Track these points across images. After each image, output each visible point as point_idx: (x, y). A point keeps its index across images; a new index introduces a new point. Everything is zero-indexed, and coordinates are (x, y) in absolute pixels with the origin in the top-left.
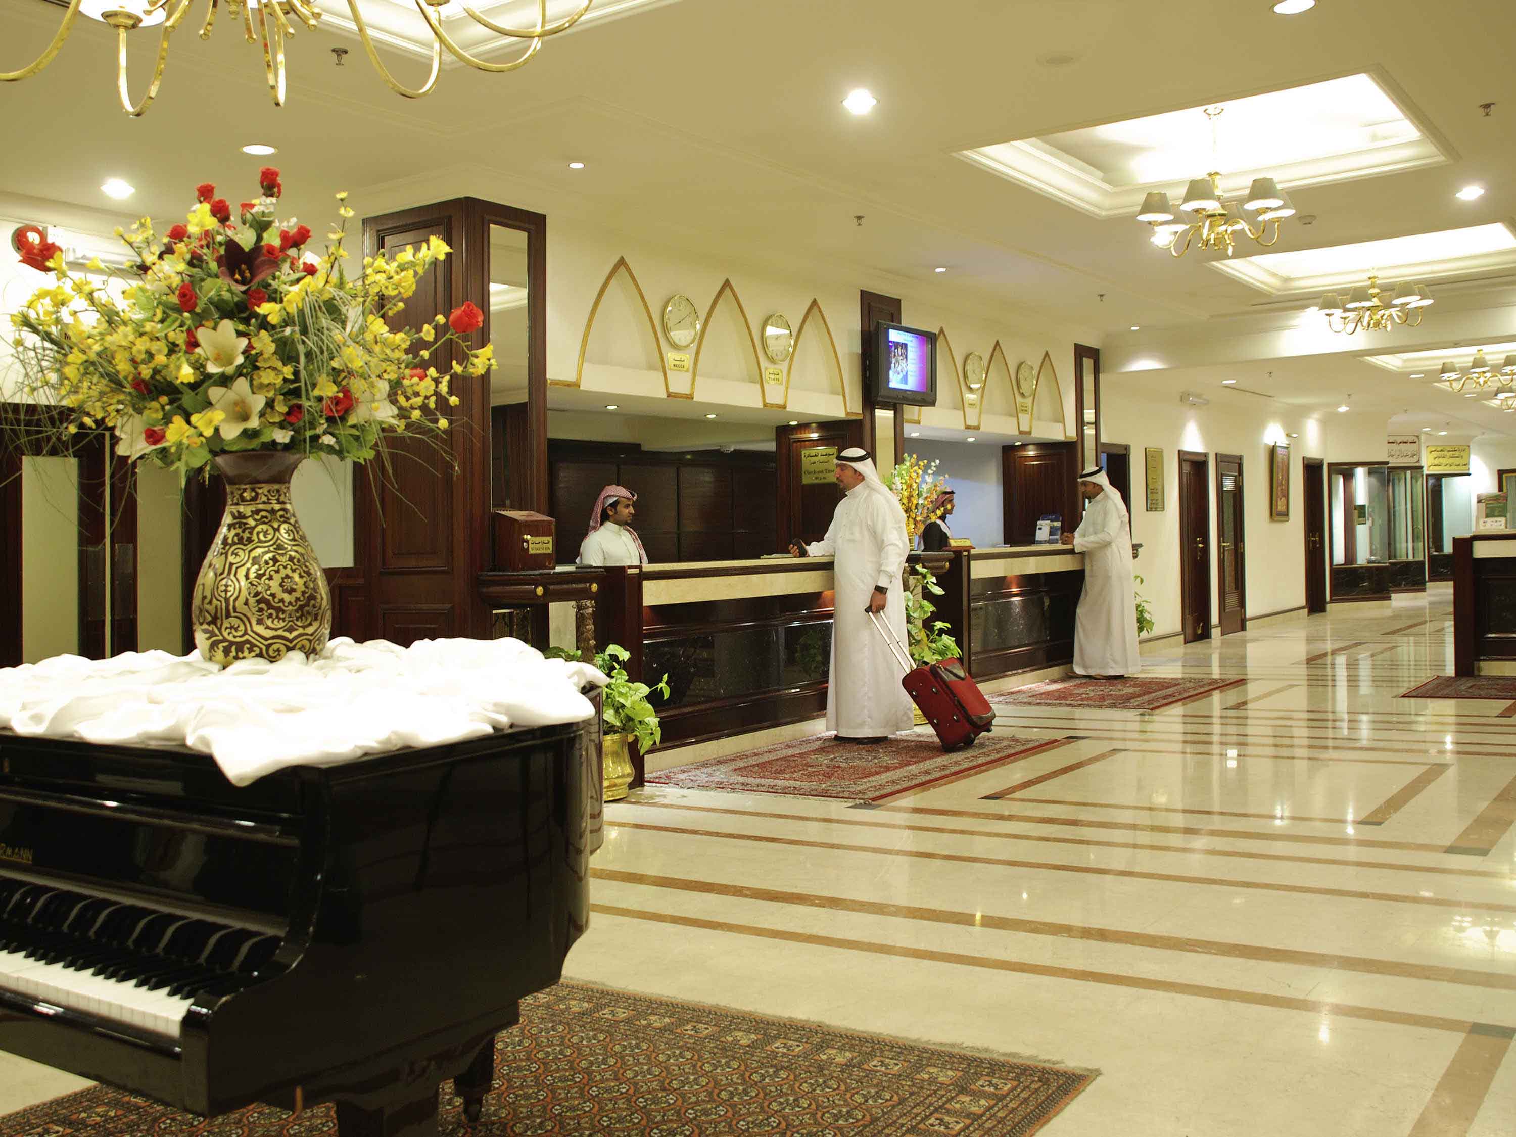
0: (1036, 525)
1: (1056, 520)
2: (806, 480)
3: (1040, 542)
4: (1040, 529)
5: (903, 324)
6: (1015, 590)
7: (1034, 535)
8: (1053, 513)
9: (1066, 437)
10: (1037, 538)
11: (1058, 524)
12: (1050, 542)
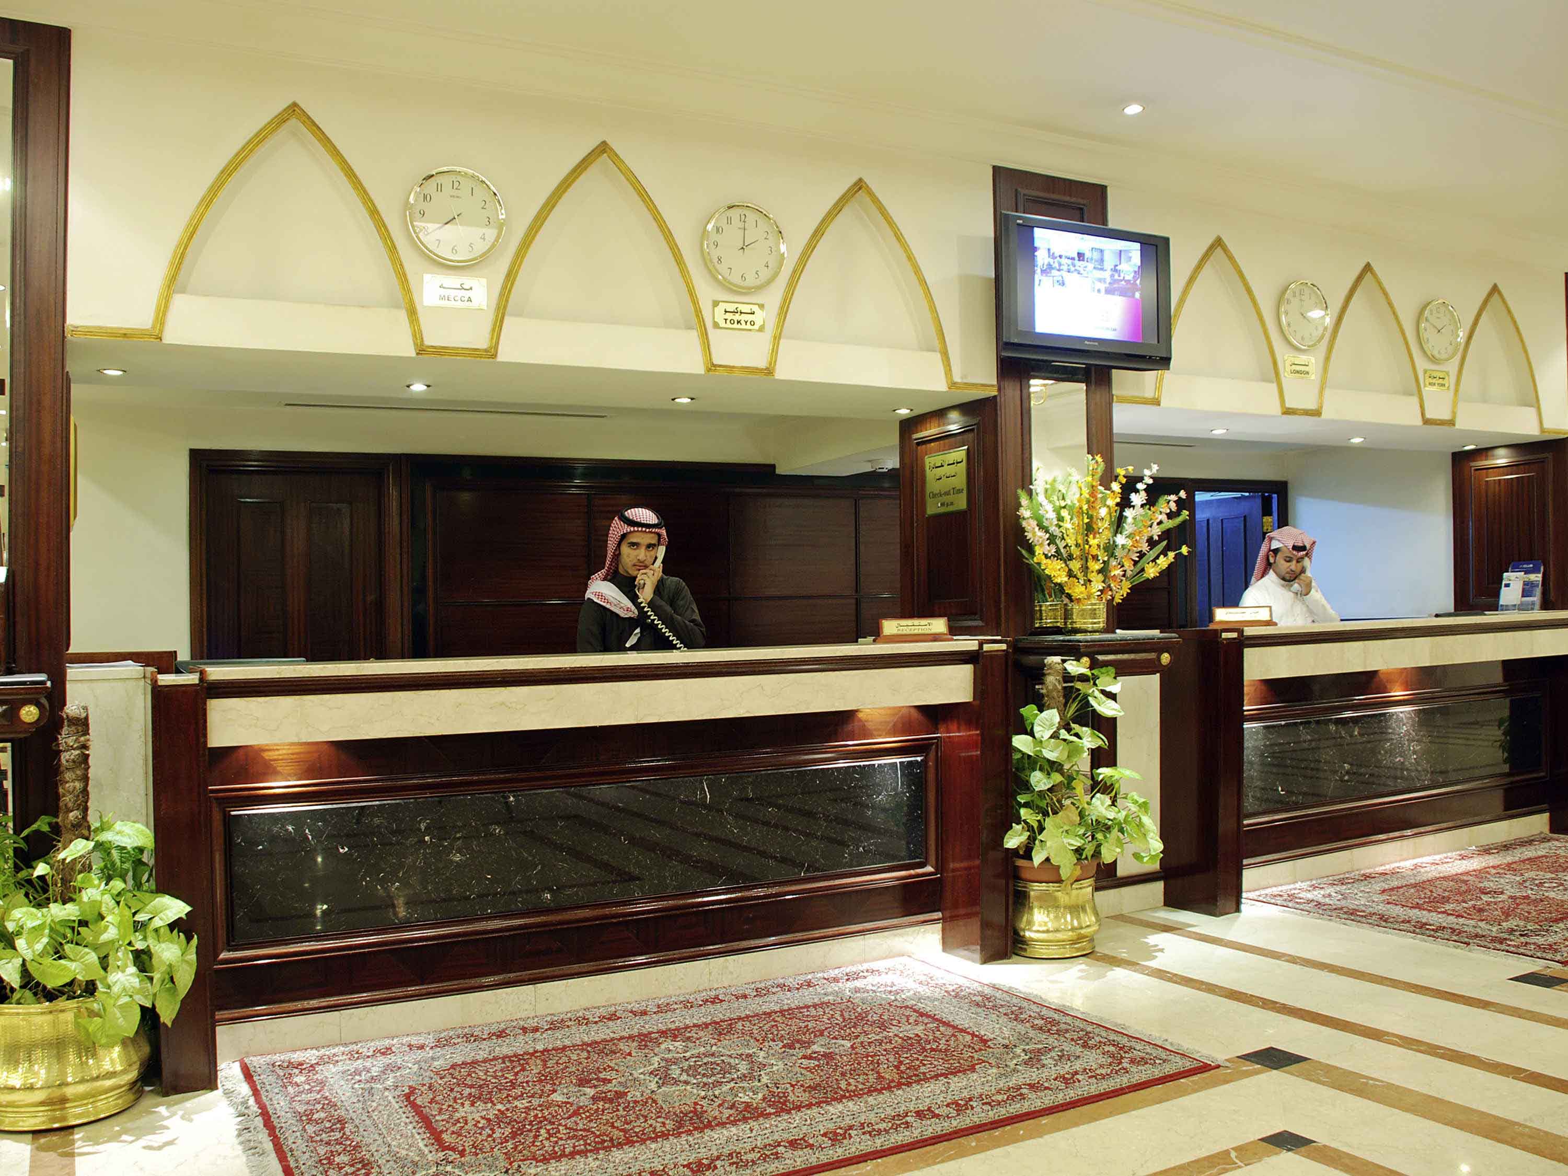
0: (1501, 579)
1: (1535, 570)
2: (933, 508)
3: (1506, 608)
4: (1507, 585)
5: (1112, 224)
6: (1398, 693)
7: (1497, 595)
8: (1530, 559)
9: (1542, 430)
10: (1503, 601)
11: (1537, 577)
12: (1522, 607)
